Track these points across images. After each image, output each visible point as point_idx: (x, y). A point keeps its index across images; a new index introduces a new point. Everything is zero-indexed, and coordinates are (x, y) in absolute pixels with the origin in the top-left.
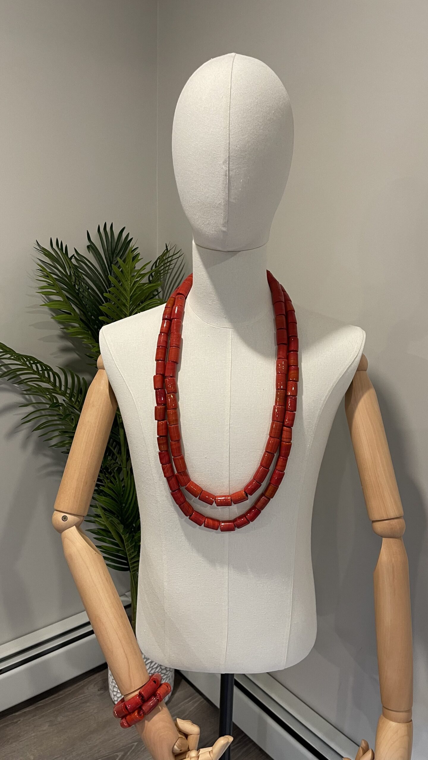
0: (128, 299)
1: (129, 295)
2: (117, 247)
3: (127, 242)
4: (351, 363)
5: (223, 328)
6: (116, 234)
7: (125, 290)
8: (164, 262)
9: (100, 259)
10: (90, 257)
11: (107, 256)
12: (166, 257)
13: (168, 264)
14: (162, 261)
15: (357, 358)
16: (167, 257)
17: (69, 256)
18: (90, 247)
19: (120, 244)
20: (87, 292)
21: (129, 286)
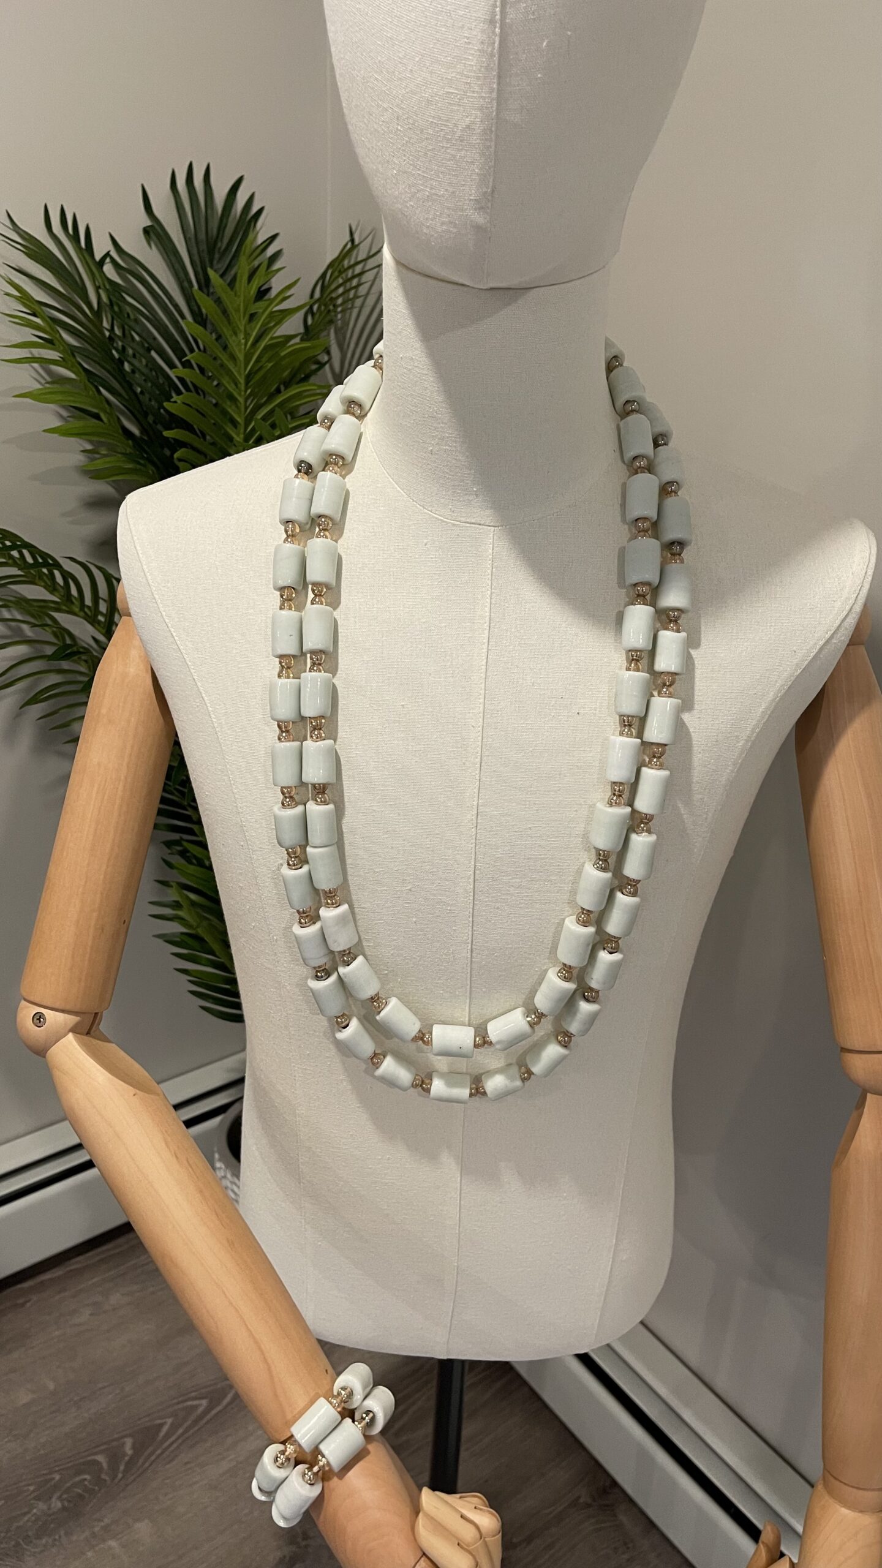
0: (240, 383)
1: (242, 372)
2: (221, 232)
3: (250, 219)
4: (832, 632)
5: (468, 525)
6: (220, 194)
7: (233, 358)
8: (344, 275)
9: (177, 266)
10: (152, 258)
11: (196, 258)
12: (349, 262)
13: (355, 282)
14: (341, 273)
15: (850, 616)
16: (352, 262)
17: (98, 257)
18: (152, 234)
19: (229, 224)
20: (145, 358)
21: (243, 347)
